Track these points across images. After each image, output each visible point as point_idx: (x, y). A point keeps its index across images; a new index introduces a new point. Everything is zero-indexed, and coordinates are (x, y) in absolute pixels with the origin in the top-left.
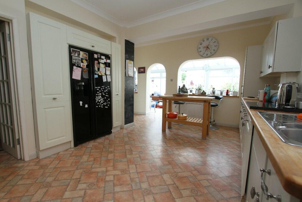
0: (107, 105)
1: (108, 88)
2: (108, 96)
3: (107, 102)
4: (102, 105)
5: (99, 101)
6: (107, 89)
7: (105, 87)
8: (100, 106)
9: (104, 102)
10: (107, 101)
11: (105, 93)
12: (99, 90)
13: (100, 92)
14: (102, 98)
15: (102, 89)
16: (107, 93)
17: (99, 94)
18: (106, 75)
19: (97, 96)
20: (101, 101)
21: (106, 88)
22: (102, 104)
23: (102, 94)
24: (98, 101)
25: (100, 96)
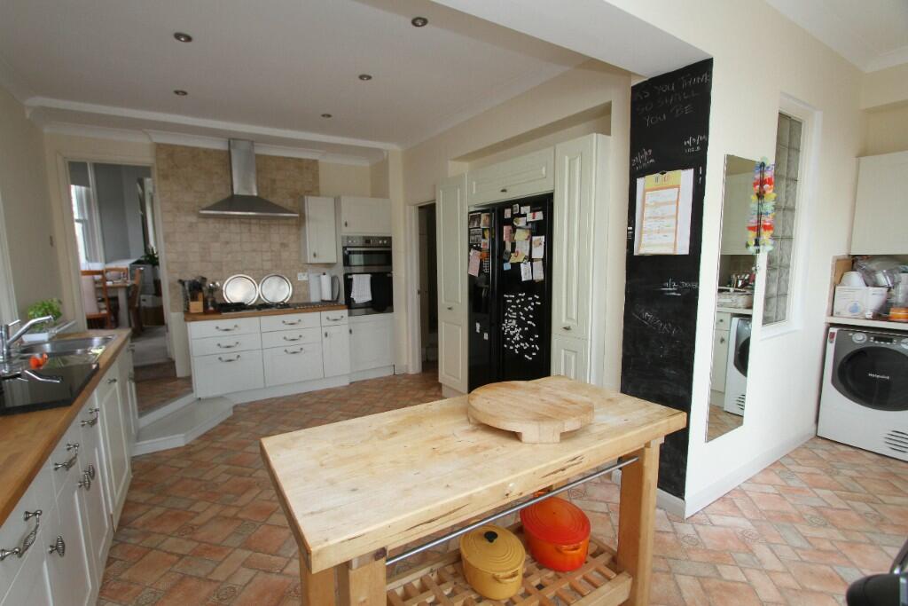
0: (529, 351)
1: (534, 300)
2: (534, 325)
3: (530, 343)
4: (517, 346)
5: (512, 333)
6: (533, 304)
7: (526, 297)
8: (511, 348)
9: (521, 340)
10: (531, 339)
11: (526, 314)
12: (513, 304)
13: (514, 310)
14: (518, 328)
15: (518, 301)
16: (531, 316)
17: (511, 313)
18: (531, 259)
19: (509, 318)
20: (515, 335)
21: (530, 299)
22: (517, 342)
23: (519, 316)
24: (508, 332)
25: (514, 322)
